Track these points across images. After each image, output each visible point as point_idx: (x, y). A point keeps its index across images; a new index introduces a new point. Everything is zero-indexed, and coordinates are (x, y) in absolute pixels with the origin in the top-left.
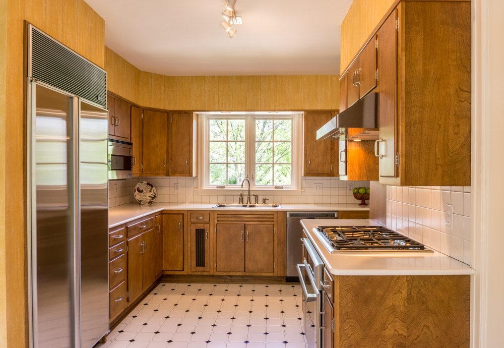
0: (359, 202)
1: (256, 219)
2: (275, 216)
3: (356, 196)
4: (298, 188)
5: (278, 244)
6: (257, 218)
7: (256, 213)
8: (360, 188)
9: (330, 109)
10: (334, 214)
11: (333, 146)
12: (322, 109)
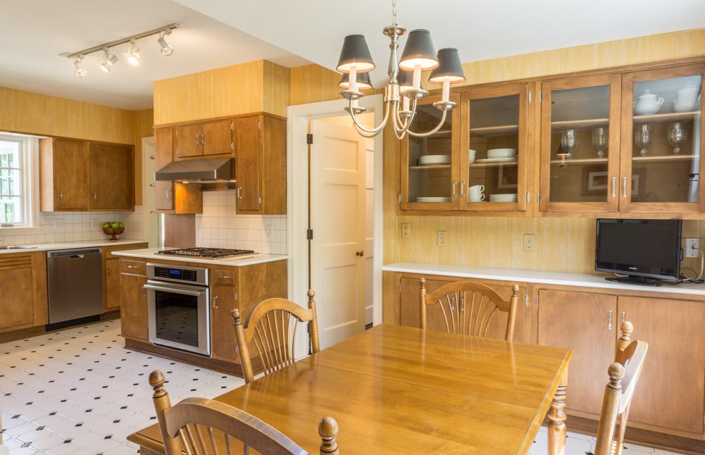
0: (110, 237)
1: (8, 264)
2: (33, 257)
3: (106, 231)
4: (35, 225)
5: (38, 290)
6: (10, 261)
7: (8, 256)
8: (114, 223)
9: (81, 138)
10: (98, 250)
11: (86, 178)
12: (73, 137)
